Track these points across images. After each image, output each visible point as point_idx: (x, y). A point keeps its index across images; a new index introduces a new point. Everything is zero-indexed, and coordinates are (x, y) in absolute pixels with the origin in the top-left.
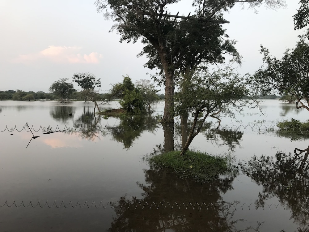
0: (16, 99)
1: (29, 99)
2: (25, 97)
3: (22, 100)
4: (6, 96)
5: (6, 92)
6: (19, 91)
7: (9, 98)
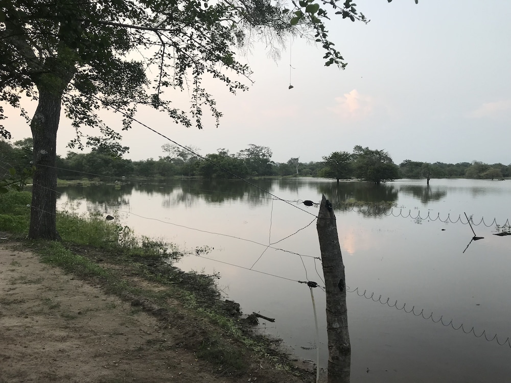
0: (470, 177)
1: (491, 177)
2: (485, 173)
3: (480, 178)
4: (456, 171)
5: (458, 165)
6: (476, 163)
7: (460, 175)
